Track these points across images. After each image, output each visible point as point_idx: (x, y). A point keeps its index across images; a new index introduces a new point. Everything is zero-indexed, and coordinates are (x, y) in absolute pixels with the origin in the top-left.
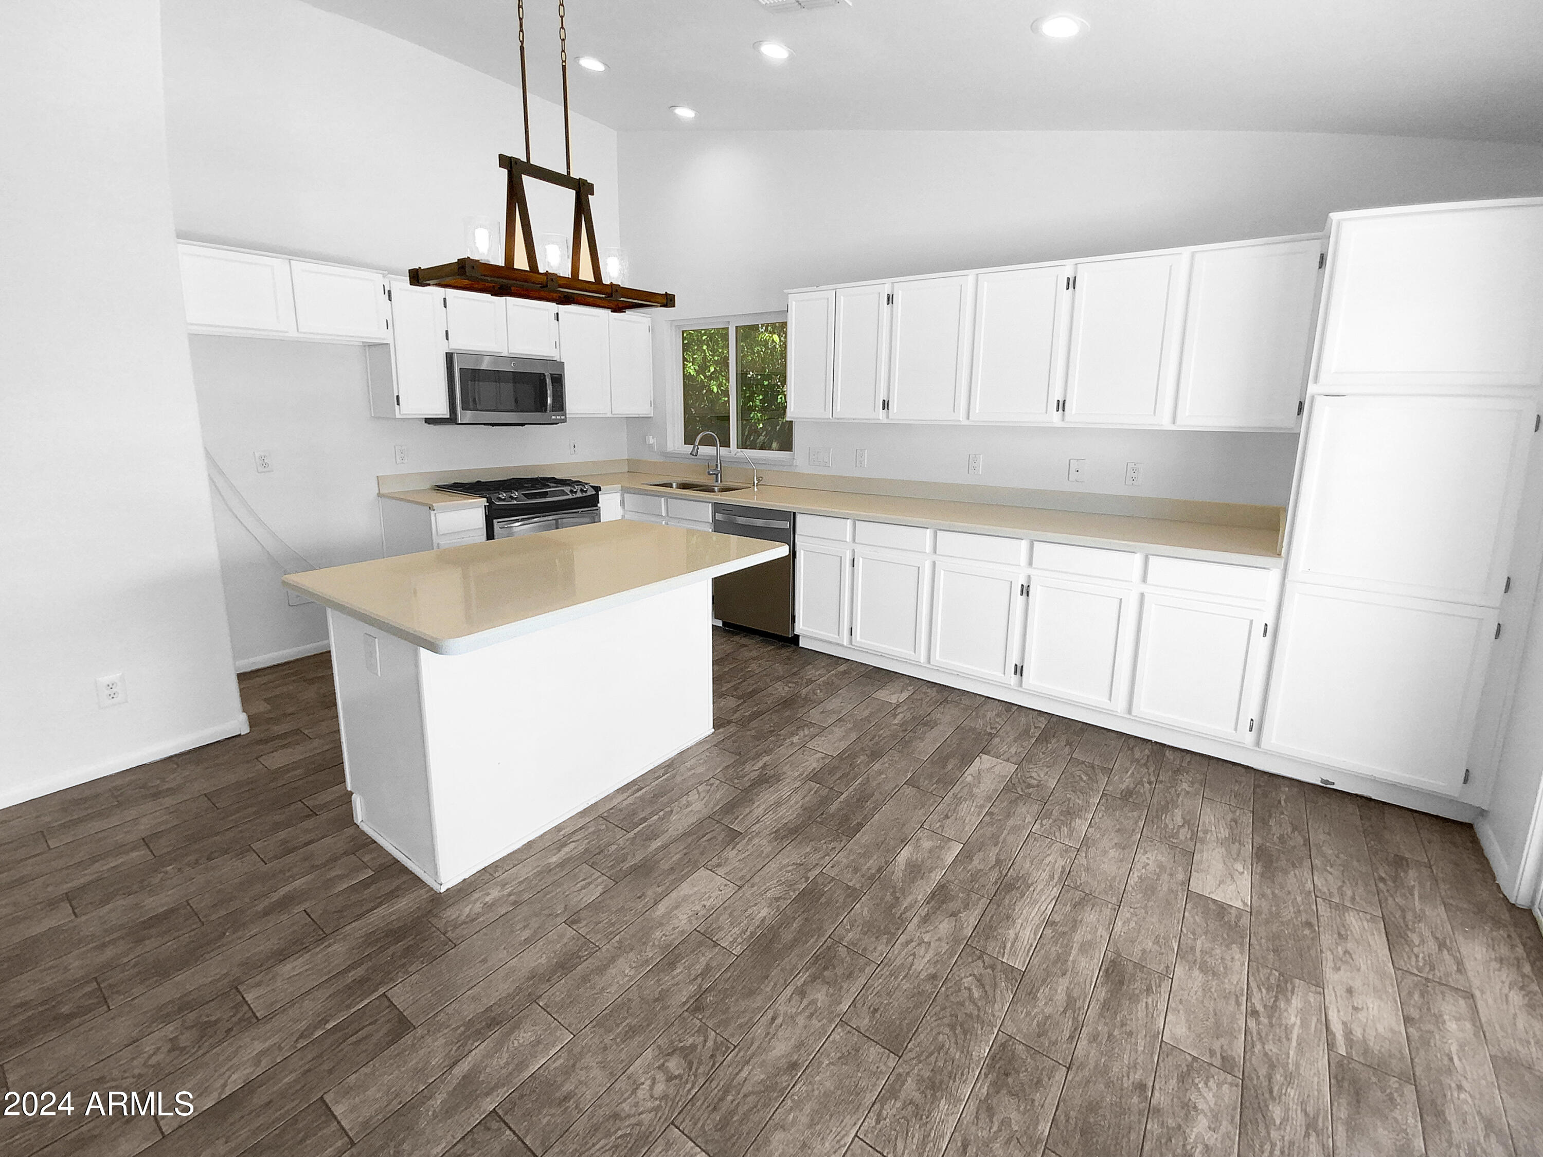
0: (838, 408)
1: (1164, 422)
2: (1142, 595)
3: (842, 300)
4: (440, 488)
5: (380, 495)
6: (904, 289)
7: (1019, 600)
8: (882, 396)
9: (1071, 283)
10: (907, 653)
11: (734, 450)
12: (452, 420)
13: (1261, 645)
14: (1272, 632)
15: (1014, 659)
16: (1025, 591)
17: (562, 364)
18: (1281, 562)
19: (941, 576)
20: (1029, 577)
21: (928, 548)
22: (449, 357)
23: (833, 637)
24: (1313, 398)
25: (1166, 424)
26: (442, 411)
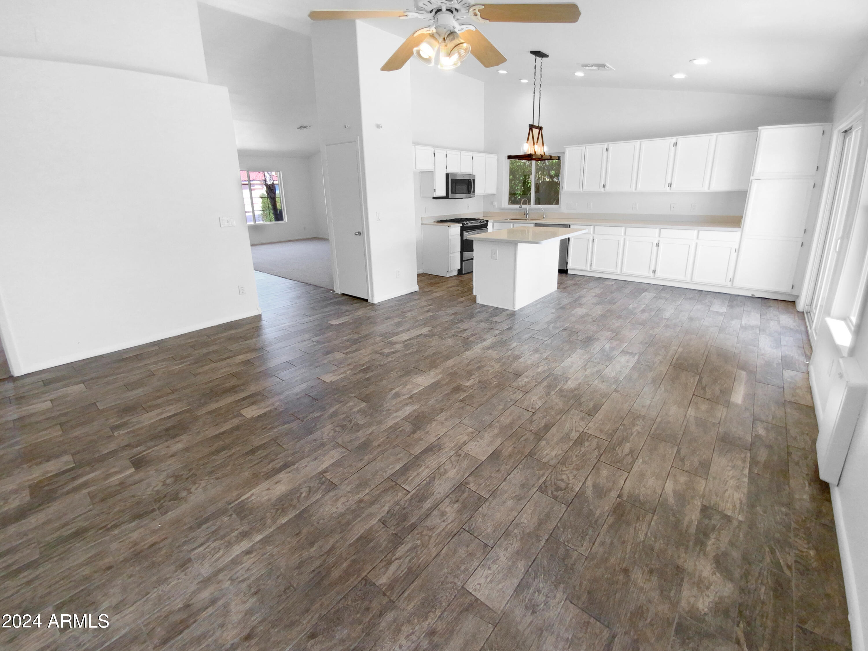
0: (585, 188)
1: (706, 189)
2: (697, 243)
3: (587, 150)
4: (438, 221)
5: (422, 224)
6: (613, 146)
7: (655, 248)
8: (603, 183)
9: (675, 144)
10: (613, 270)
11: (532, 205)
12: (447, 197)
13: (734, 255)
14: (738, 251)
15: (652, 268)
16: (658, 245)
17: (475, 175)
18: (740, 229)
19: (627, 242)
20: (659, 241)
21: (623, 234)
22: (447, 175)
23: (583, 268)
24: (752, 181)
25: (707, 191)
26: (444, 194)
